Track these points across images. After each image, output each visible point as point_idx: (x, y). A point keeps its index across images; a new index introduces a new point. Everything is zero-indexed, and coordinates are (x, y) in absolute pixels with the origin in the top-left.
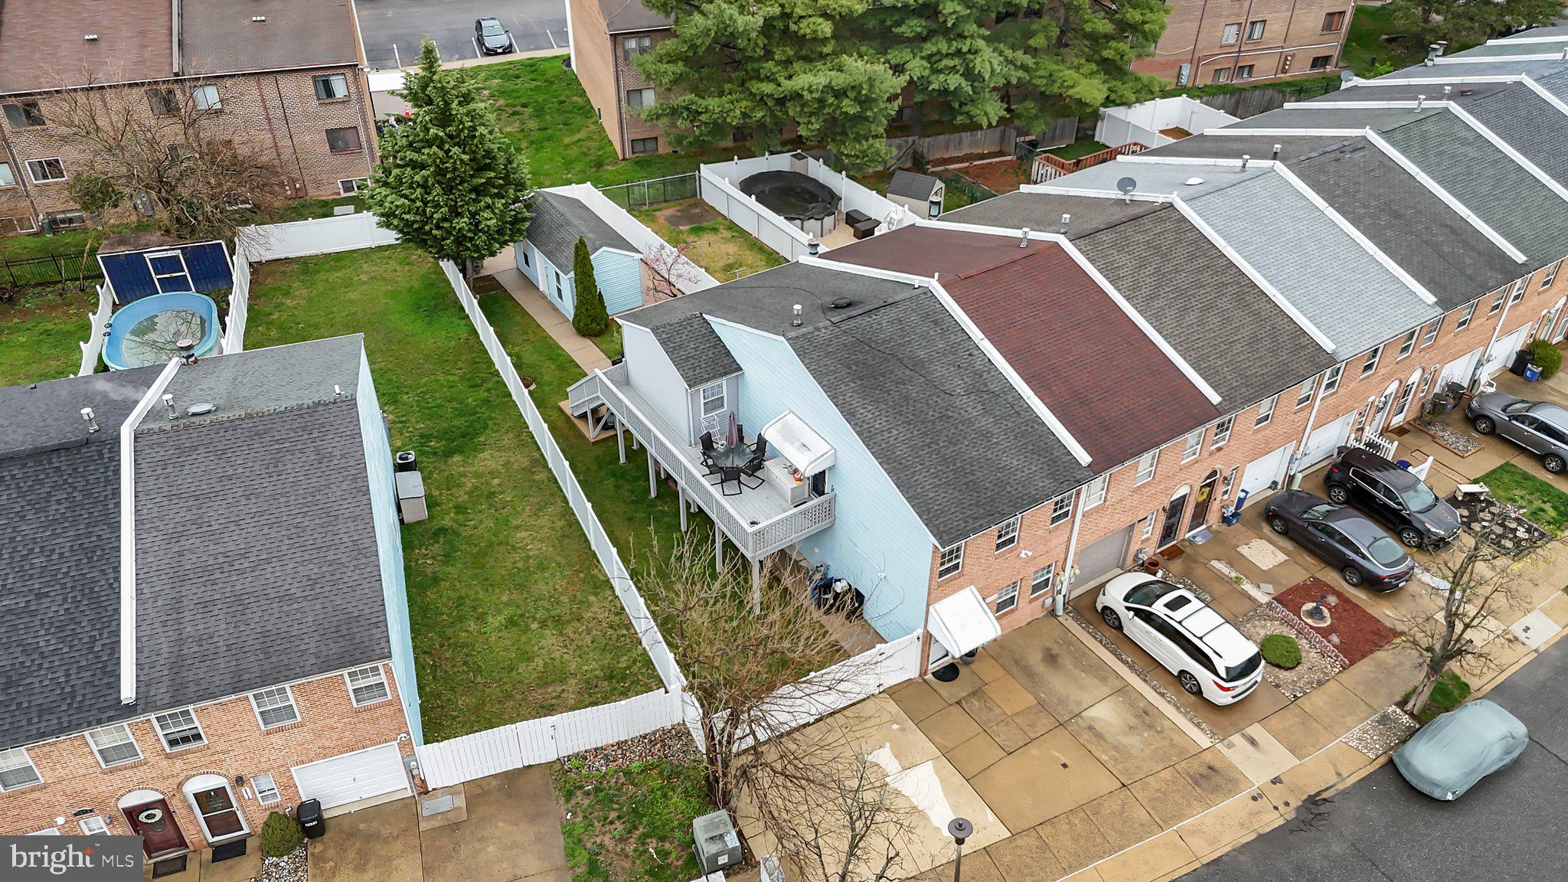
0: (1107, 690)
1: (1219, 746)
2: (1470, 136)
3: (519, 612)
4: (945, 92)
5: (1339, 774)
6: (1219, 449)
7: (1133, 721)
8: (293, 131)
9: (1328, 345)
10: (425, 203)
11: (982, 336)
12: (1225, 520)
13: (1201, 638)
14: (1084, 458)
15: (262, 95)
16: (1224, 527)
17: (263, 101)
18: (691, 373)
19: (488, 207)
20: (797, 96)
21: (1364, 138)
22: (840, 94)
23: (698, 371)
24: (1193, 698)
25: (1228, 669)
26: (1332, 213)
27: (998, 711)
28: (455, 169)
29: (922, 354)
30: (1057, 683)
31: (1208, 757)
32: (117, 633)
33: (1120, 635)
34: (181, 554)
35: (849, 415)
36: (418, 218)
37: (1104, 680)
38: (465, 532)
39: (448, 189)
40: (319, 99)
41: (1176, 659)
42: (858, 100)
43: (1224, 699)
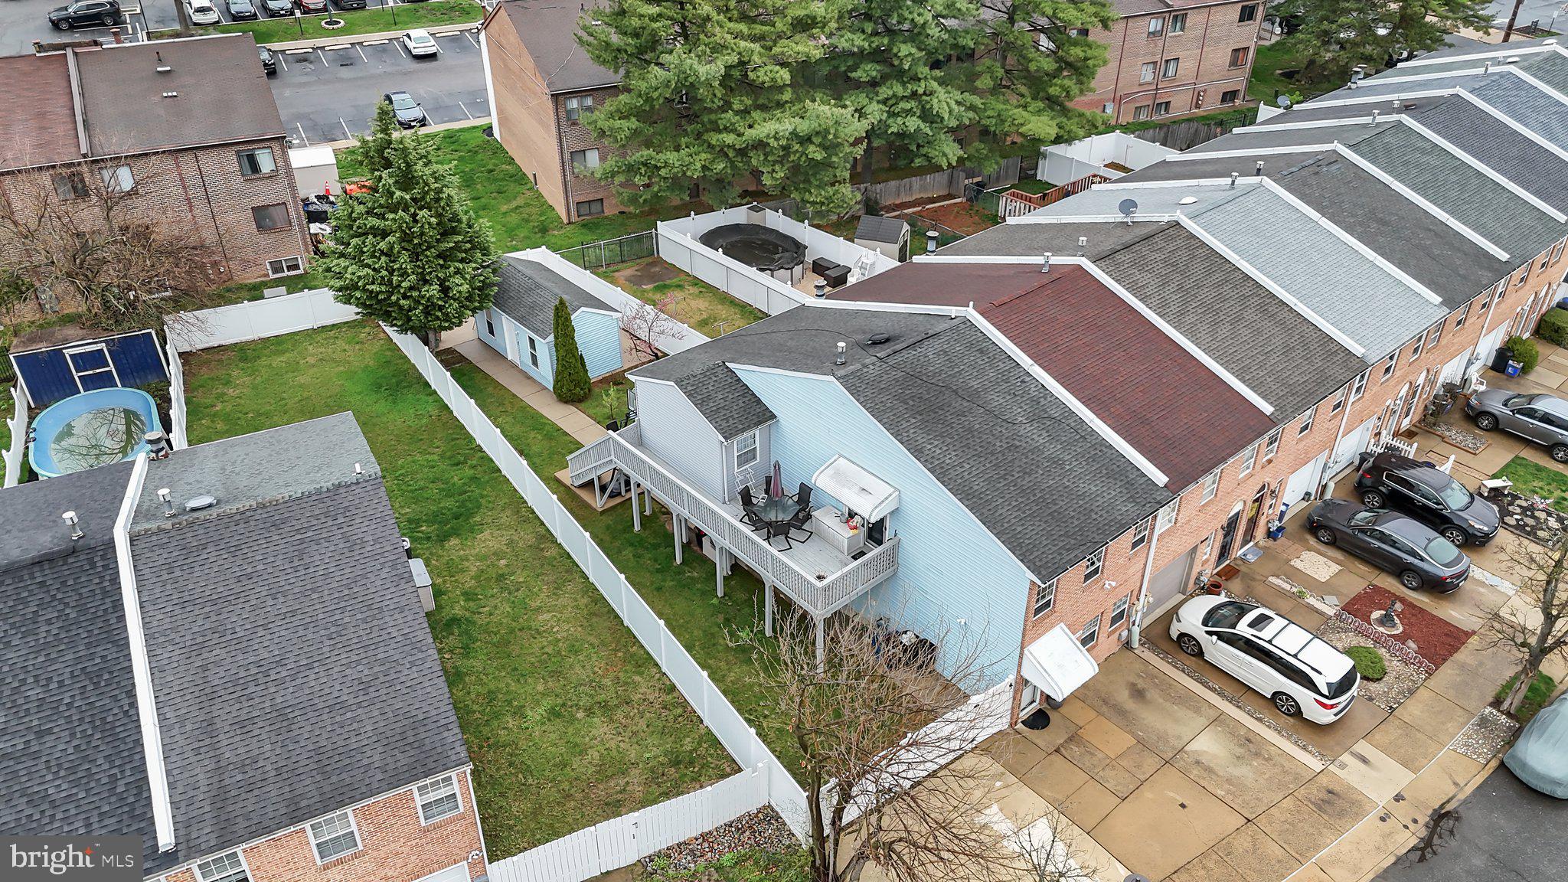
0: (1202, 721)
1: (1332, 768)
2: (1427, 145)
3: (559, 701)
4: (902, 135)
5: (1456, 784)
6: (1270, 461)
7: (1240, 751)
8: (216, 210)
9: (1358, 350)
10: (391, 272)
11: (1031, 362)
12: (1271, 535)
13: (1295, 656)
14: (1160, 478)
15: (180, 174)
16: (1270, 542)
17: (182, 180)
18: (724, 425)
19: (458, 272)
20: (760, 145)
21: (1335, 151)
22: (806, 140)
23: (731, 422)
24: (1291, 720)
25: (1329, 685)
26: (1325, 223)
27: (1100, 755)
28: (422, 234)
29: (974, 384)
30: (1153, 719)
31: (1323, 780)
32: (142, 768)
33: (1201, 663)
34: (204, 668)
35: (917, 452)
36: (383, 288)
37: (1197, 710)
38: (480, 620)
39: (415, 256)
40: (243, 175)
41: (1269, 680)
42: (824, 147)
43: (1326, 717)
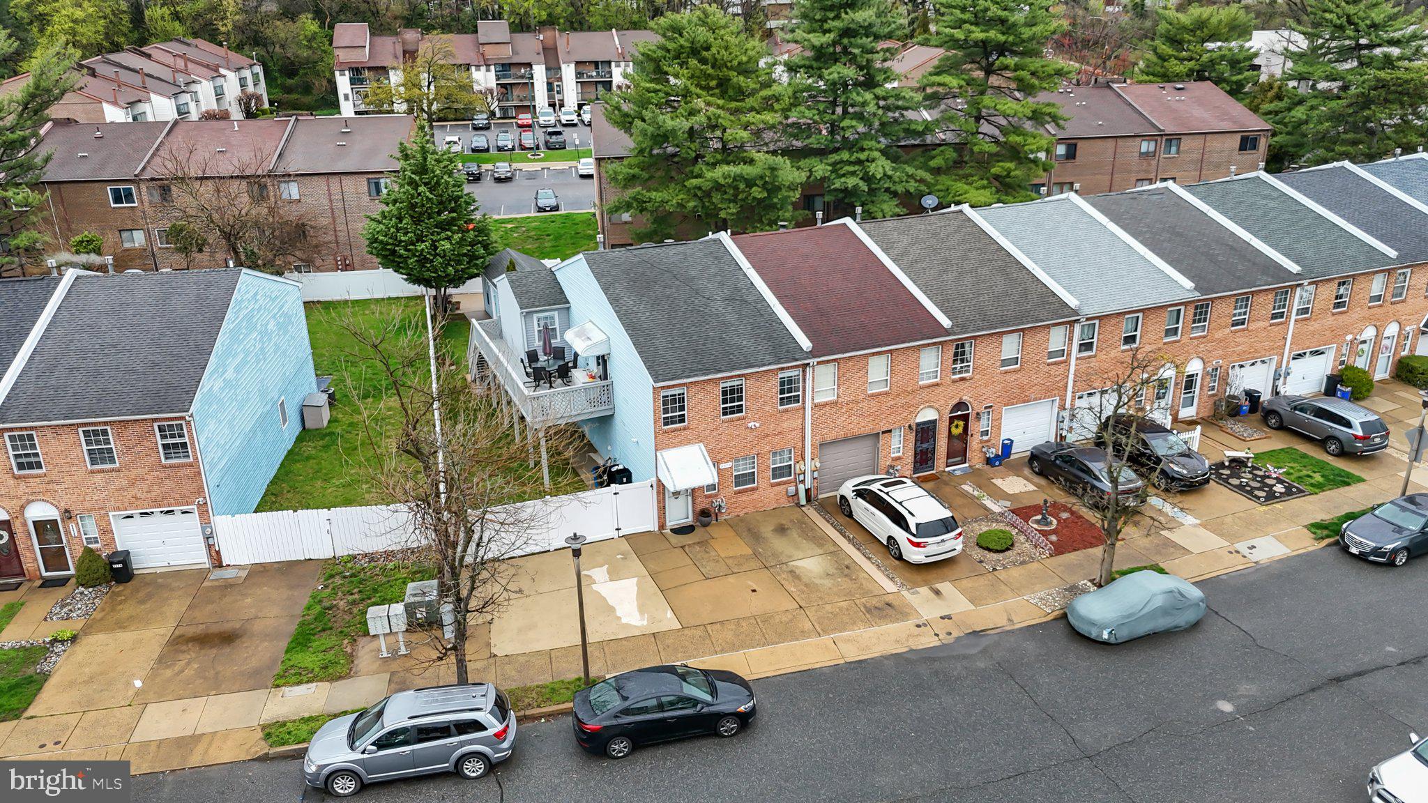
0: (821, 551)
1: (905, 593)
2: (1275, 194)
5: (1010, 620)
6: (963, 379)
7: (832, 571)
8: (348, 219)
9: (1072, 302)
11: (749, 266)
12: (989, 461)
13: (900, 503)
14: (805, 343)
15: (329, 190)
16: (987, 468)
17: (330, 195)
18: (525, 301)
21: (1167, 188)
23: (532, 300)
24: (897, 562)
25: (918, 525)
26: (1113, 227)
27: (713, 553)
30: (779, 544)
31: (889, 599)
33: (852, 521)
35: (613, 300)
37: (821, 546)
40: (370, 195)
41: (882, 526)
42: (764, 187)
43: (915, 555)
